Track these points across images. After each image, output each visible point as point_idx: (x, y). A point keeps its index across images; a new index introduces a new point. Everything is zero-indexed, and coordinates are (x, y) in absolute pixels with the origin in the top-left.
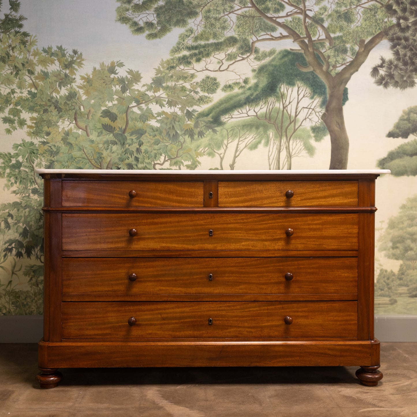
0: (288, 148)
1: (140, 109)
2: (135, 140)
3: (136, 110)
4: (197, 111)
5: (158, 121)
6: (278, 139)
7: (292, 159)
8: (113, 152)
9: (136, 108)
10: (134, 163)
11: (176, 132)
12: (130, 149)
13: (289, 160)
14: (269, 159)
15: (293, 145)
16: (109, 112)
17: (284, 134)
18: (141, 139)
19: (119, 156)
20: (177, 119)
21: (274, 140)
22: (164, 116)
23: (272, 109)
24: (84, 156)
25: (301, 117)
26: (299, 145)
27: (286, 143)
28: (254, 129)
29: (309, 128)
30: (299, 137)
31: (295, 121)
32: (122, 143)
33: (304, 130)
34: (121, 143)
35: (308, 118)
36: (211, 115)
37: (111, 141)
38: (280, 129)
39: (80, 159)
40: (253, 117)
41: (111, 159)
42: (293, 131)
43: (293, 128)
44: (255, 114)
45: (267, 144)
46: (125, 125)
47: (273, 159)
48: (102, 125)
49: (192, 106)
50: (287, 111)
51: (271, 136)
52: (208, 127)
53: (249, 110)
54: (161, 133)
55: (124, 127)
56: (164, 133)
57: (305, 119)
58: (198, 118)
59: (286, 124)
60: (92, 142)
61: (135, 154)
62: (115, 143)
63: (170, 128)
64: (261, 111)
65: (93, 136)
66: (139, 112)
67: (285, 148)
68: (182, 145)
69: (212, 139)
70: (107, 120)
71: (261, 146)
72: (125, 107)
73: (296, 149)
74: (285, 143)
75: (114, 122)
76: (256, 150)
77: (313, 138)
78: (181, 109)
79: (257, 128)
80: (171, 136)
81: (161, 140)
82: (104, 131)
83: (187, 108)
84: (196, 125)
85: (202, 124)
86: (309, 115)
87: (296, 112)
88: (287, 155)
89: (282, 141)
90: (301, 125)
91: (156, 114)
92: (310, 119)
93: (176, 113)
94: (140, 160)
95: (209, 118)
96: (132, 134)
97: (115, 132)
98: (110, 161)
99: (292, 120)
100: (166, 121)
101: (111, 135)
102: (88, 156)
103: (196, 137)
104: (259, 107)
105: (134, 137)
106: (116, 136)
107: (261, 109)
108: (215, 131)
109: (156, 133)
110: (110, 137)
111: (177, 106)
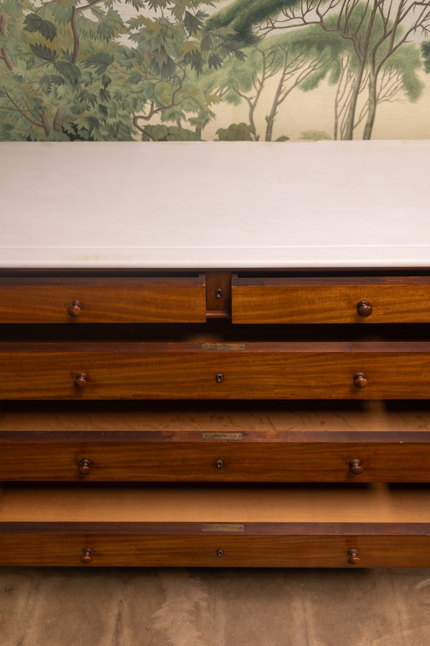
0: (373, 86)
1: (96, 12)
2: (95, 75)
3: (88, 14)
4: (207, 15)
5: (132, 37)
6: (357, 69)
7: (378, 106)
8: (60, 98)
9: (89, 10)
10: (99, 116)
11: (169, 59)
12: (90, 92)
13: (372, 108)
14: (336, 106)
15: (382, 80)
16: (40, 20)
17: (369, 58)
18: (106, 73)
19: (72, 104)
20: (169, 33)
21: (349, 71)
22: (143, 26)
23: (353, 7)
24: (11, 104)
25: (406, 24)
26: (394, 79)
27: (372, 76)
28: (314, 49)
29: (418, 47)
30: (398, 65)
31: (394, 32)
32: (73, 81)
33: (407, 51)
34: (71, 81)
35: (420, 25)
36: (233, 23)
37: (53, 76)
38: (362, 49)
39: (6, 110)
40: (313, 25)
41: (58, 110)
42: (387, 52)
43: (388, 47)
44: (318, 20)
45: (335, 78)
46: (73, 45)
47: (344, 106)
48: (31, 46)
49: (196, 4)
50: (381, 10)
51: (345, 63)
52: (228, 48)
53: (308, 11)
54: (140, 61)
55: (71, 50)
56: (147, 60)
57: (415, 28)
58: (208, 29)
59: (376, 39)
60: (19, 79)
61: (99, 101)
62: (60, 81)
63: (157, 50)
64: (332, 12)
65: (20, 69)
66: (95, 19)
67: (367, 86)
68: (180, 82)
69: (235, 70)
70: (37, 37)
71: (324, 83)
72: (67, 9)
73: (388, 87)
74: (369, 76)
75: (51, 40)
76: (315, 90)
77: (423, 67)
78: (175, 11)
79: (320, 48)
80: (161, 65)
81: (143, 74)
82: (36, 59)
83: (187, 9)
84: (206, 44)
85: (216, 42)
86: (424, 20)
87: (399, 13)
88: (369, 99)
89: (365, 72)
90: (404, 41)
91: (127, 22)
92: (424, 28)
93: (167, 20)
94: (108, 110)
95: (230, 30)
96: (88, 64)
97: (56, 60)
98: (57, 113)
99: (388, 30)
100: (148, 37)
101: (51, 66)
102: (18, 104)
103: (205, 67)
104: (327, 5)
105: (92, 69)
106: (59, 67)
107: (330, 8)
108: (240, 56)
109: (133, 61)
110: (50, 69)
111: (168, 6)
